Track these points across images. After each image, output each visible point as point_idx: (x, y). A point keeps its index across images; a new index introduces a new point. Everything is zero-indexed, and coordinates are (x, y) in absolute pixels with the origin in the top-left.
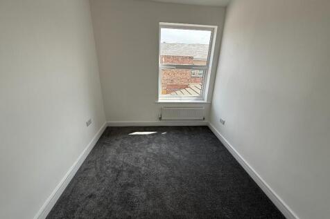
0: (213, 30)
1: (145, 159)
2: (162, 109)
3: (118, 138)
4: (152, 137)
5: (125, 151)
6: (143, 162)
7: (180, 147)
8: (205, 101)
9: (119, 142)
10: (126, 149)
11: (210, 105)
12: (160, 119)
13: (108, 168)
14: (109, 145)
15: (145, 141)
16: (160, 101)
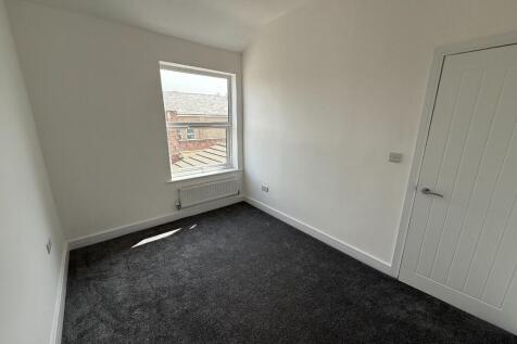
0: (229, 79)
1: (190, 270)
2: (179, 191)
3: (114, 261)
4: (176, 238)
5: (143, 273)
6: (187, 274)
7: (228, 236)
8: (237, 168)
9: (122, 265)
10: (143, 270)
11: (243, 172)
12: (179, 207)
13: (131, 310)
14: (103, 278)
15: (170, 247)
16: (173, 180)
